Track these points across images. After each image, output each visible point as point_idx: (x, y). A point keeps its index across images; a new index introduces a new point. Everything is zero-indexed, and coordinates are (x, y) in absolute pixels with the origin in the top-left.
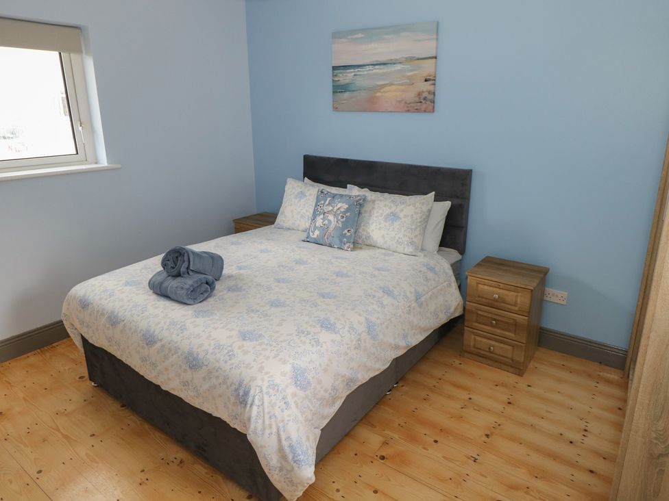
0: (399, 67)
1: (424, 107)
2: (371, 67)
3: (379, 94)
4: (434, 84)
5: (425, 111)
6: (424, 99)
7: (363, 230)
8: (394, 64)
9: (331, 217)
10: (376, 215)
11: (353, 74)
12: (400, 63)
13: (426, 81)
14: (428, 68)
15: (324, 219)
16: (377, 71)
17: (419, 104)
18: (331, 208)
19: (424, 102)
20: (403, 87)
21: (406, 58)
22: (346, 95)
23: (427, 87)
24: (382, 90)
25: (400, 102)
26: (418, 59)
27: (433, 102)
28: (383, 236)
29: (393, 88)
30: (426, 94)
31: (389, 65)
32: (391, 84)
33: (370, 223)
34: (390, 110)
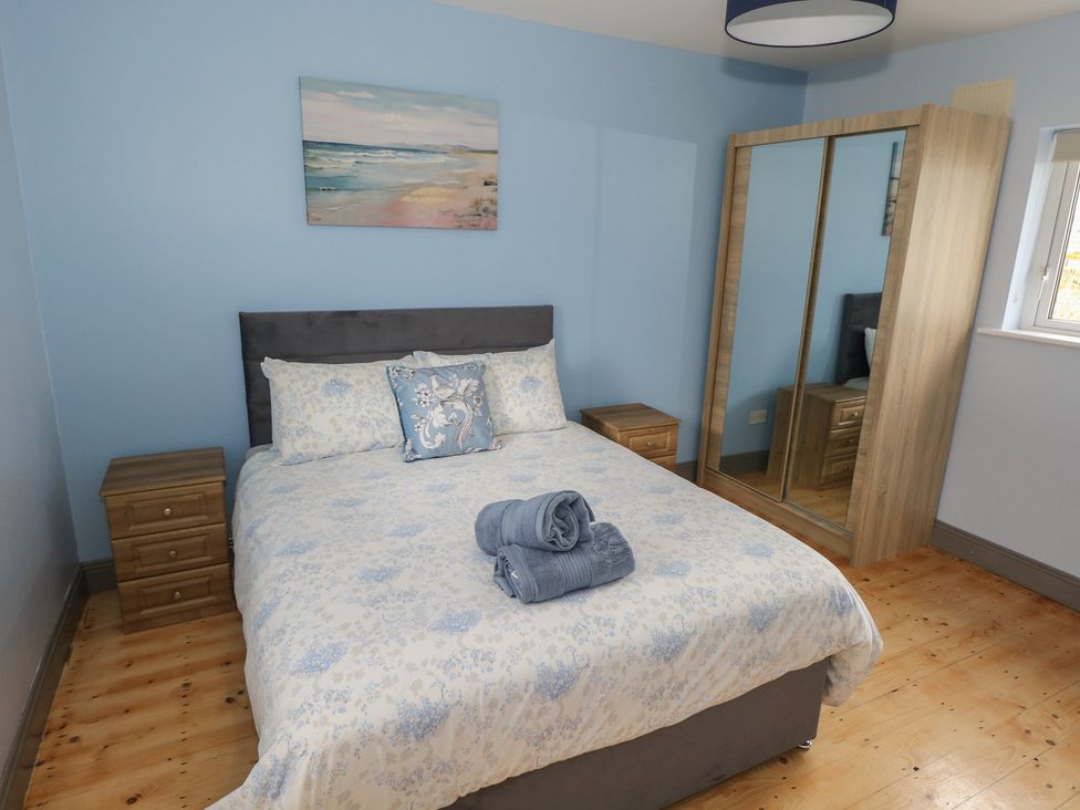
0: (442, 159)
1: (484, 221)
2: (390, 153)
3: (407, 199)
4: (496, 190)
5: (486, 228)
6: (485, 211)
7: (495, 413)
8: (434, 152)
9: (459, 406)
10: (506, 386)
11: (354, 160)
12: (445, 153)
13: (486, 184)
14: (487, 165)
15: (447, 413)
16: (403, 160)
17: (478, 217)
18: (450, 392)
19: (483, 214)
20: (451, 191)
21: (455, 147)
22: (340, 196)
23: (486, 192)
24: (415, 193)
25: (445, 213)
26: (474, 151)
27: (495, 214)
28: (528, 414)
29: (432, 190)
30: (486, 204)
31: (425, 154)
32: (430, 185)
33: (503, 398)
34: (429, 225)
